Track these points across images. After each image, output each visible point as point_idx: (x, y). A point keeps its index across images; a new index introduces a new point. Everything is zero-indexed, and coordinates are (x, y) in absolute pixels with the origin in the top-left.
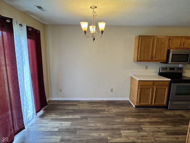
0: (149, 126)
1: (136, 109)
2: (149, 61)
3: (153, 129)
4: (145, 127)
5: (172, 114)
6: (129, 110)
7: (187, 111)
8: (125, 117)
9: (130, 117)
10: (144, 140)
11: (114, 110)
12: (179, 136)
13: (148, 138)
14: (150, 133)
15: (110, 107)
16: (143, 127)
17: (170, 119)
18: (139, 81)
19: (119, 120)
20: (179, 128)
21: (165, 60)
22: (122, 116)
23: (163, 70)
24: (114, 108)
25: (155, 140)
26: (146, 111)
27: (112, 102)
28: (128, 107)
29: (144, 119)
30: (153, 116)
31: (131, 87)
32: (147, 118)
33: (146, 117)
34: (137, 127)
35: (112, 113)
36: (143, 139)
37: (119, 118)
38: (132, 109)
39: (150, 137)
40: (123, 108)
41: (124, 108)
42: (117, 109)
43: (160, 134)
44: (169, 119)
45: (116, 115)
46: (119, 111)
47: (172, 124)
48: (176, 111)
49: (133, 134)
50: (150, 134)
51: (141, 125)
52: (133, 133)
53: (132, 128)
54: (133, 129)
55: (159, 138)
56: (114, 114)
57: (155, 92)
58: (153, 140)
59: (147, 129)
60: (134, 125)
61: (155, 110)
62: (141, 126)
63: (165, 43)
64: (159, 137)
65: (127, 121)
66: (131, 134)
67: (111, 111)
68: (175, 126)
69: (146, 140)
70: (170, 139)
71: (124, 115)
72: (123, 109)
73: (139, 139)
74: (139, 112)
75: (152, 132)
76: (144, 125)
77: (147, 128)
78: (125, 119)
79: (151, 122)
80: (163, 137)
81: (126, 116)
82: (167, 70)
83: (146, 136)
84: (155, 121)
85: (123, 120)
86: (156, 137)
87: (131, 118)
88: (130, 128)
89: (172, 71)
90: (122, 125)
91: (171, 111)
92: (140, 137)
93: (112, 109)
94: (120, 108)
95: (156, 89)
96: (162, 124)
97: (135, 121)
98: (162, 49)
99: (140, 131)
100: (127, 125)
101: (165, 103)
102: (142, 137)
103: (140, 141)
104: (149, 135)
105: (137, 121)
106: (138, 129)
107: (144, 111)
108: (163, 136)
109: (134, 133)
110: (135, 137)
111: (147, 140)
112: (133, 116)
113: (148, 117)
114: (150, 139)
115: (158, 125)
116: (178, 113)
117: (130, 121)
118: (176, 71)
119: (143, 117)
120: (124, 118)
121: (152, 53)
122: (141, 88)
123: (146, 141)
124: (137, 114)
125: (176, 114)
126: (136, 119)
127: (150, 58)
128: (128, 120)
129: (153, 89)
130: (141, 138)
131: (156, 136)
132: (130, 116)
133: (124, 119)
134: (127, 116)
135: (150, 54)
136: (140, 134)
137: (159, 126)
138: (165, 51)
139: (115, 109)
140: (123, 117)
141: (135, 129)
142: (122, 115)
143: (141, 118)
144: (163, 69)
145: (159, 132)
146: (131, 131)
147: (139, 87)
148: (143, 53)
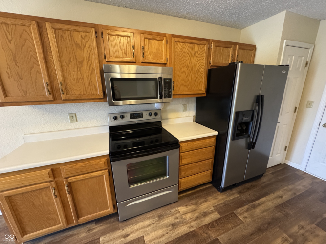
2: (49, 102)
89: (137, 121)
101: (109, 208)
118: (146, 118)
122: (8, 197)
127: (47, 94)
135: (44, 79)
148: (12, 79)
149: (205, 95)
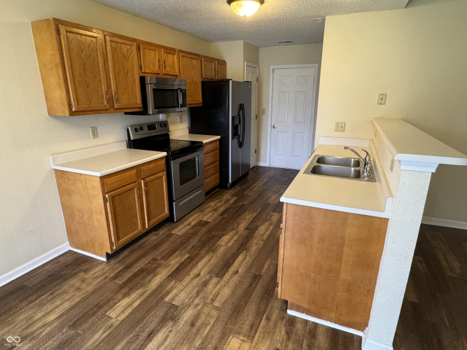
0: (180, 287)
1: (113, 262)
2: (105, 111)
3: (191, 287)
4: (176, 295)
5: (188, 227)
6: (97, 278)
7: (201, 208)
8: (105, 308)
9: (120, 296)
10: (204, 332)
11: (48, 314)
12: (233, 266)
13: (203, 317)
14: (196, 301)
15: (22, 317)
16: (173, 299)
17: (194, 241)
18: (102, 178)
19: (99, 336)
20: (222, 250)
21: (141, 106)
22: (94, 313)
23: (137, 133)
24: (41, 305)
25: (217, 308)
26: (141, 252)
27: (11, 293)
28: (86, 271)
29: (155, 275)
30: (163, 255)
31: (65, 207)
32: (159, 269)
33: (155, 268)
34: (160, 312)
35: (48, 329)
36: (198, 330)
37: (90, 328)
38: (103, 269)
39: (206, 310)
40: (72, 286)
41: (78, 284)
42: (58, 303)
43: (210, 286)
44: (194, 243)
45: (74, 326)
46: (67, 305)
47: (207, 249)
48: (188, 218)
49: (169, 340)
50: (198, 305)
51: (163, 298)
52: (167, 337)
53: (152, 326)
54: (159, 325)
55: (218, 299)
56: (60, 328)
57: (144, 194)
58: (214, 313)
59: (183, 295)
60: (148, 312)
61: (154, 238)
62: (167, 299)
63: (131, 57)
64: (217, 296)
65: (123, 317)
66: (167, 343)
67: (38, 325)
68: (212, 250)
69: (205, 325)
70: (232, 284)
71: (99, 307)
72: (78, 289)
73: (194, 340)
74: (128, 267)
75: (197, 296)
76: (168, 293)
77: (180, 293)
78: (112, 314)
79: (174, 271)
80: (220, 289)
81: (105, 304)
82: (144, 132)
83: (197, 317)
84: (177, 265)
85: (109, 324)
86: (213, 300)
87: (123, 298)
88: (148, 331)
89: (153, 133)
90: (122, 339)
91: (182, 223)
92: (190, 331)
93: (39, 315)
94: (63, 293)
95: (145, 186)
96: (194, 262)
97: (143, 298)
98: (127, 73)
99: (176, 316)
100: (134, 326)
101: (167, 211)
102: (193, 325)
103: (200, 341)
104: (199, 307)
105: (146, 295)
106: (166, 313)
107: (135, 255)
108: (218, 287)
109: (171, 335)
110: (182, 344)
111: (209, 324)
112: (125, 290)
113: (159, 266)
114: (208, 315)
115: (191, 269)
116: (193, 220)
117: (130, 310)
118: (158, 131)
119: (148, 274)
120: (104, 315)
121: (109, 86)
122: (113, 198)
123: (208, 328)
124: (129, 274)
125: (193, 224)
126: (139, 291)
128: (123, 312)
129: (140, 189)
130: (194, 330)
131: (211, 297)
132: (115, 294)
133: (111, 318)
134: (109, 300)
135: (104, 88)
136: (183, 323)
137: (195, 271)
138: (135, 80)
139: (49, 307)
140: (100, 313)
141: (163, 322)
142: (92, 310)
143: (147, 279)
144: (136, 130)
145: (205, 284)
146: (160, 336)
147: (107, 196)
148: (82, 87)
149: (201, 105)
